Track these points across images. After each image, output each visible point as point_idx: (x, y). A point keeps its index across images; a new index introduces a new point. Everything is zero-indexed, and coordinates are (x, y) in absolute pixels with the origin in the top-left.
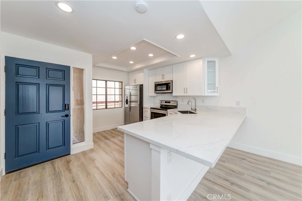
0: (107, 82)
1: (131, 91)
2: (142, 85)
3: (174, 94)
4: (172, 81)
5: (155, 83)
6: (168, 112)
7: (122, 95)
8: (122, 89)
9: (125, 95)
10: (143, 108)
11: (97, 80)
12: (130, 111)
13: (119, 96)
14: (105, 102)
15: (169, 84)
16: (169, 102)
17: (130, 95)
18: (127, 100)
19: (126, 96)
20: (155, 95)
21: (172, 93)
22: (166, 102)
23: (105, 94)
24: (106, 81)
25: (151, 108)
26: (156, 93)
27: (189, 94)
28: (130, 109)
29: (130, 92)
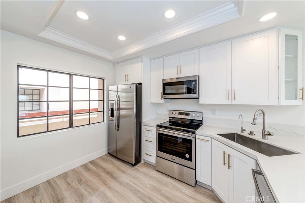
0: (74, 76)
1: (119, 94)
2: (141, 84)
3: (201, 101)
4: (199, 76)
5: (163, 80)
6: (197, 137)
7: (103, 101)
8: (103, 90)
9: (108, 101)
10: (142, 124)
11: (48, 71)
12: (118, 130)
13: (98, 103)
14: (68, 116)
15: (194, 83)
16: (188, 114)
17: (119, 101)
18: (112, 110)
19: (110, 102)
20: (163, 101)
21: (198, 98)
22: (180, 114)
23: (68, 100)
24: (71, 75)
25: (158, 126)
26: (164, 98)
27: (239, 101)
28: (118, 126)
29: (119, 96)
